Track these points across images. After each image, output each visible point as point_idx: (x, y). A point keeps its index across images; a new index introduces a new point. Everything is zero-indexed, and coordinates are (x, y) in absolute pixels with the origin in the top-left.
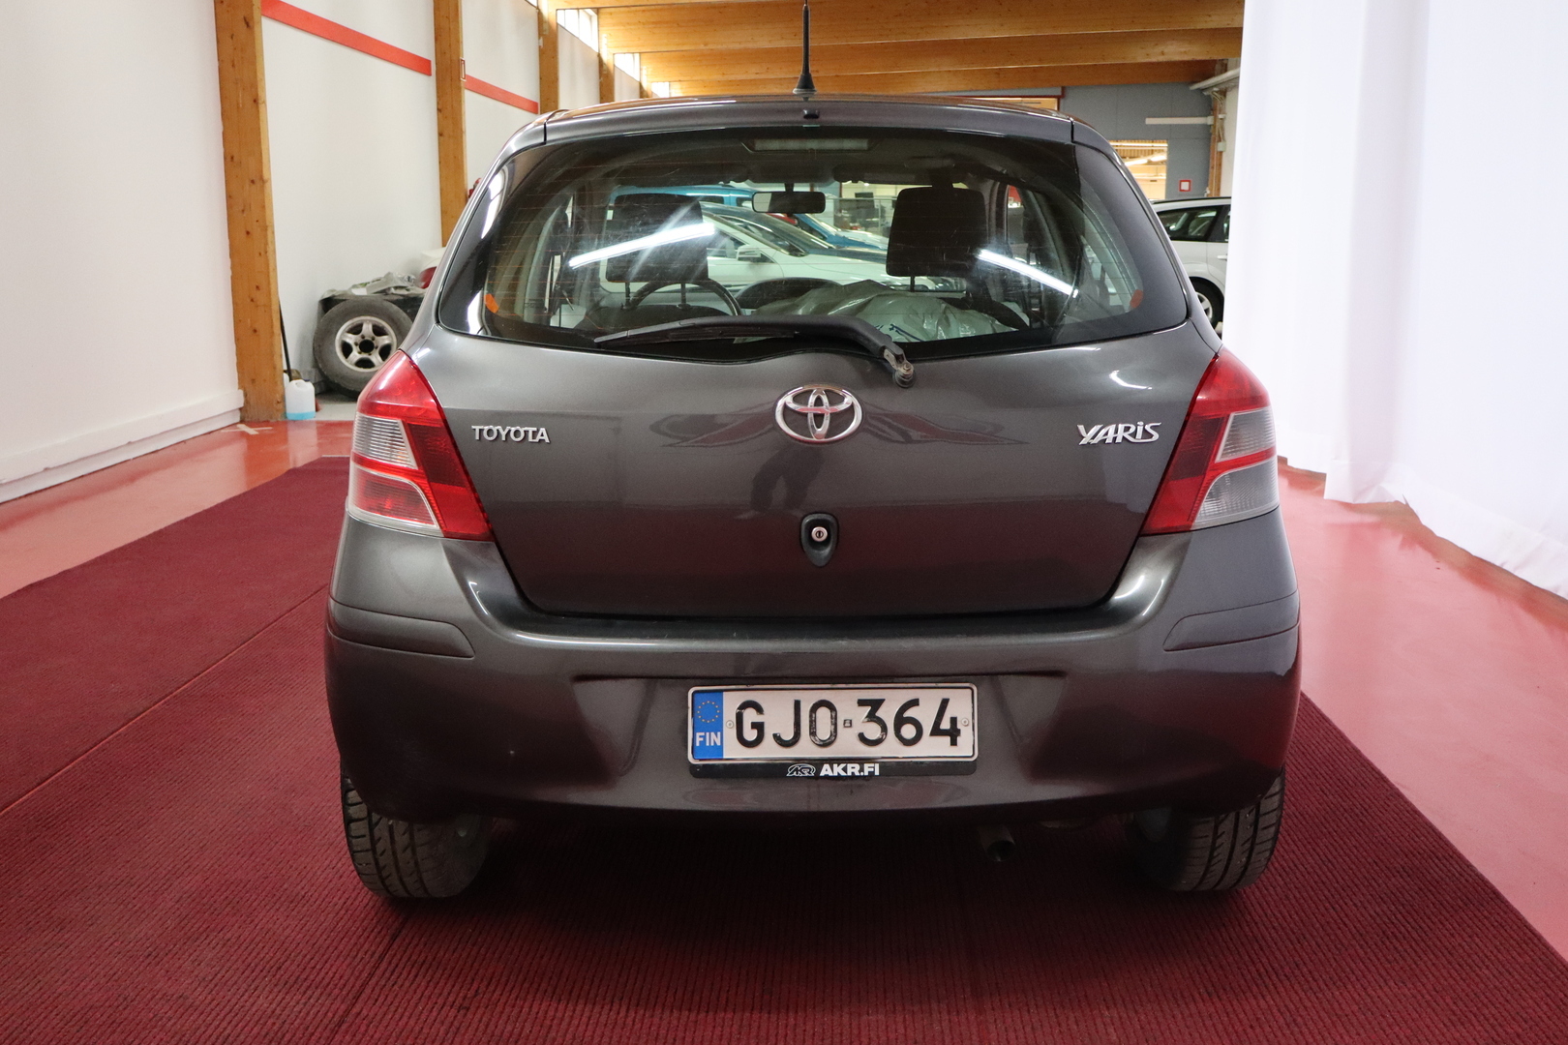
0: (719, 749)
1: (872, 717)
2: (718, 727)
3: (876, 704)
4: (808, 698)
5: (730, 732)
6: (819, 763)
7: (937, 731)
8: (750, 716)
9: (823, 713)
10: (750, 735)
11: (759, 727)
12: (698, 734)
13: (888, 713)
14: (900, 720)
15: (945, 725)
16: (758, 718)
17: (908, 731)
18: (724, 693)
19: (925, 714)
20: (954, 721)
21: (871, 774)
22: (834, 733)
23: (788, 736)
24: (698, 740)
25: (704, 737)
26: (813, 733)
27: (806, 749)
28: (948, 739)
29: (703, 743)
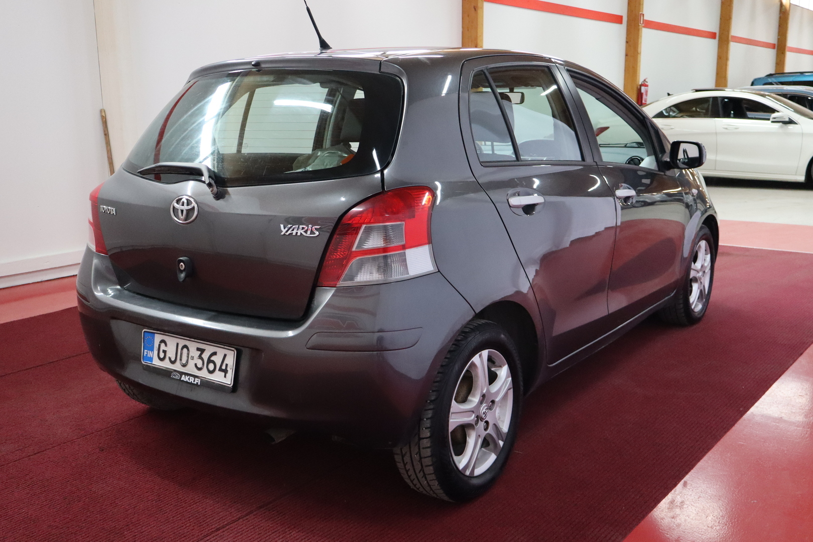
0: (151, 359)
1: (200, 357)
2: (152, 350)
3: (202, 351)
4: (182, 343)
5: (156, 352)
6: (182, 373)
7: (221, 370)
8: (163, 347)
9: (185, 350)
10: (162, 355)
11: (165, 352)
12: (145, 351)
13: (205, 356)
14: (209, 361)
15: (224, 367)
16: (165, 349)
17: (211, 367)
18: (156, 334)
19: (218, 359)
20: (227, 365)
21: (197, 383)
22: (187, 361)
23: (173, 359)
24: (145, 353)
25: (147, 352)
26: (181, 360)
27: (177, 367)
28: (223, 374)
29: (147, 355)
